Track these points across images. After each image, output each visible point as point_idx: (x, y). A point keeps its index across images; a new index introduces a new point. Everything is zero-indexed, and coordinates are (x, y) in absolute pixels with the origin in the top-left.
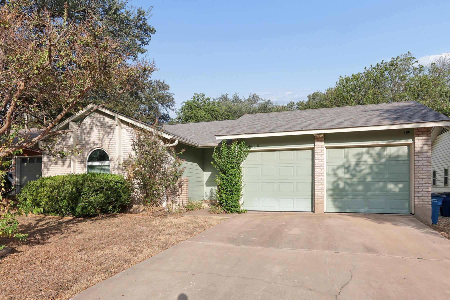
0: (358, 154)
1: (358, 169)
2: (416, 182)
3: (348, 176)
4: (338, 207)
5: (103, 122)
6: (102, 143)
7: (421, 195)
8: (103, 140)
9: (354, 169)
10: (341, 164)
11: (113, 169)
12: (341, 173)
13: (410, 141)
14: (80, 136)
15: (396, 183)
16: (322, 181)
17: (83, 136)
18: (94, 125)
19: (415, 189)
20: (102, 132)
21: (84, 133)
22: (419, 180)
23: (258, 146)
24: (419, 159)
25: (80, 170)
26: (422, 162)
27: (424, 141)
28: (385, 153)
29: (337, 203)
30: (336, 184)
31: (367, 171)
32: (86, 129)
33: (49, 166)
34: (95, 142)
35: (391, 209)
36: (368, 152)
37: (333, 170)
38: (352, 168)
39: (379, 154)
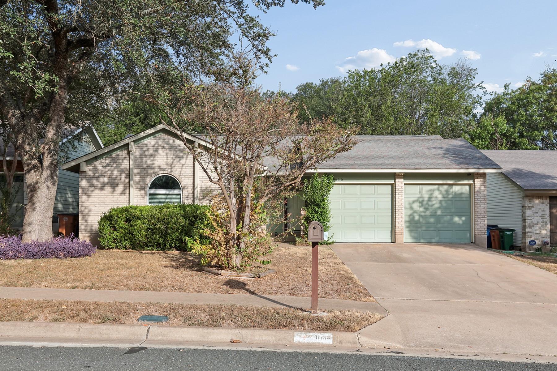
0: (430, 190)
1: (430, 203)
2: (476, 217)
3: (422, 209)
4: (414, 237)
5: (174, 145)
6: (171, 169)
7: (479, 227)
8: (173, 165)
9: (427, 204)
10: (416, 199)
11: (186, 199)
12: (416, 206)
13: (471, 182)
14: (140, 159)
15: (460, 216)
16: (402, 215)
17: (144, 159)
18: (160, 147)
19: (475, 222)
20: (172, 156)
21: (146, 155)
22: (478, 214)
23: (342, 180)
24: (478, 197)
25: (139, 199)
26: (480, 199)
27: (481, 182)
28: (452, 190)
29: (413, 234)
30: (412, 216)
31: (438, 205)
32: (148, 150)
33: (90, 192)
34: (162, 167)
35: (457, 239)
36: (438, 189)
37: (410, 204)
38: (425, 202)
39: (447, 191)
